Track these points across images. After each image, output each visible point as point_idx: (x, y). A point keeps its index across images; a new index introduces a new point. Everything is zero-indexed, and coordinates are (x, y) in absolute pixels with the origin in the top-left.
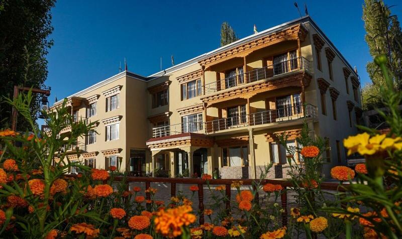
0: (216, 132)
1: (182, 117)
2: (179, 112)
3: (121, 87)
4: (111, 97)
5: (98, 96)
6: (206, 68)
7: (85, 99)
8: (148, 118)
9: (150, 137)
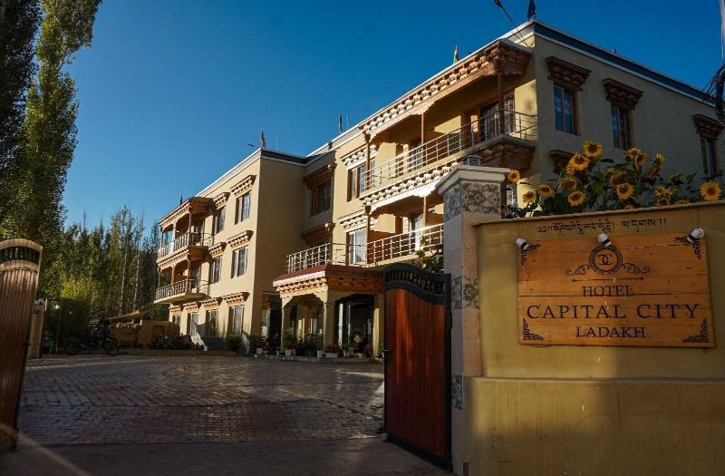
0: (380, 263)
1: (348, 233)
2: (342, 223)
3: (253, 178)
4: (243, 196)
5: (227, 195)
6: (372, 137)
7: (211, 199)
8: (303, 236)
9: (282, 272)
